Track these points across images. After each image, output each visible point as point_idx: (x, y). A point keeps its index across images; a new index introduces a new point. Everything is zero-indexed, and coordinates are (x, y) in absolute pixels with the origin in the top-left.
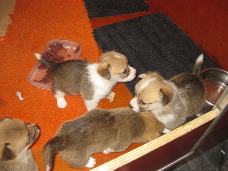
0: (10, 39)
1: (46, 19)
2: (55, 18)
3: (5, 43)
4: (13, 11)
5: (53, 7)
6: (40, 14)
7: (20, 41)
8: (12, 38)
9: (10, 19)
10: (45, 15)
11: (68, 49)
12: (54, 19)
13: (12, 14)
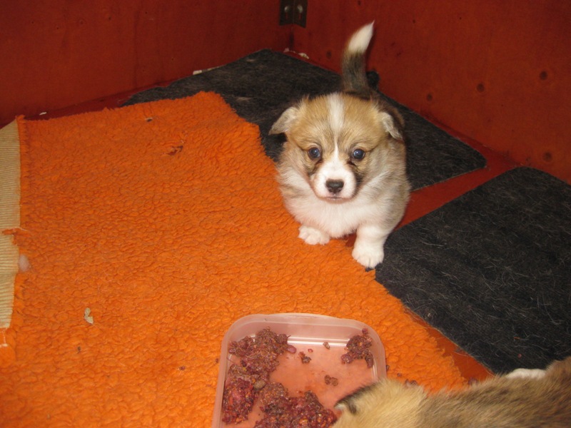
0: (38, 339)
1: (161, 233)
2: (193, 227)
3: (17, 359)
4: (19, 215)
5: (167, 186)
6: (127, 216)
7: (86, 340)
8: (44, 331)
9: (16, 250)
10: (151, 221)
11: (310, 350)
12: (193, 231)
13: (17, 226)
